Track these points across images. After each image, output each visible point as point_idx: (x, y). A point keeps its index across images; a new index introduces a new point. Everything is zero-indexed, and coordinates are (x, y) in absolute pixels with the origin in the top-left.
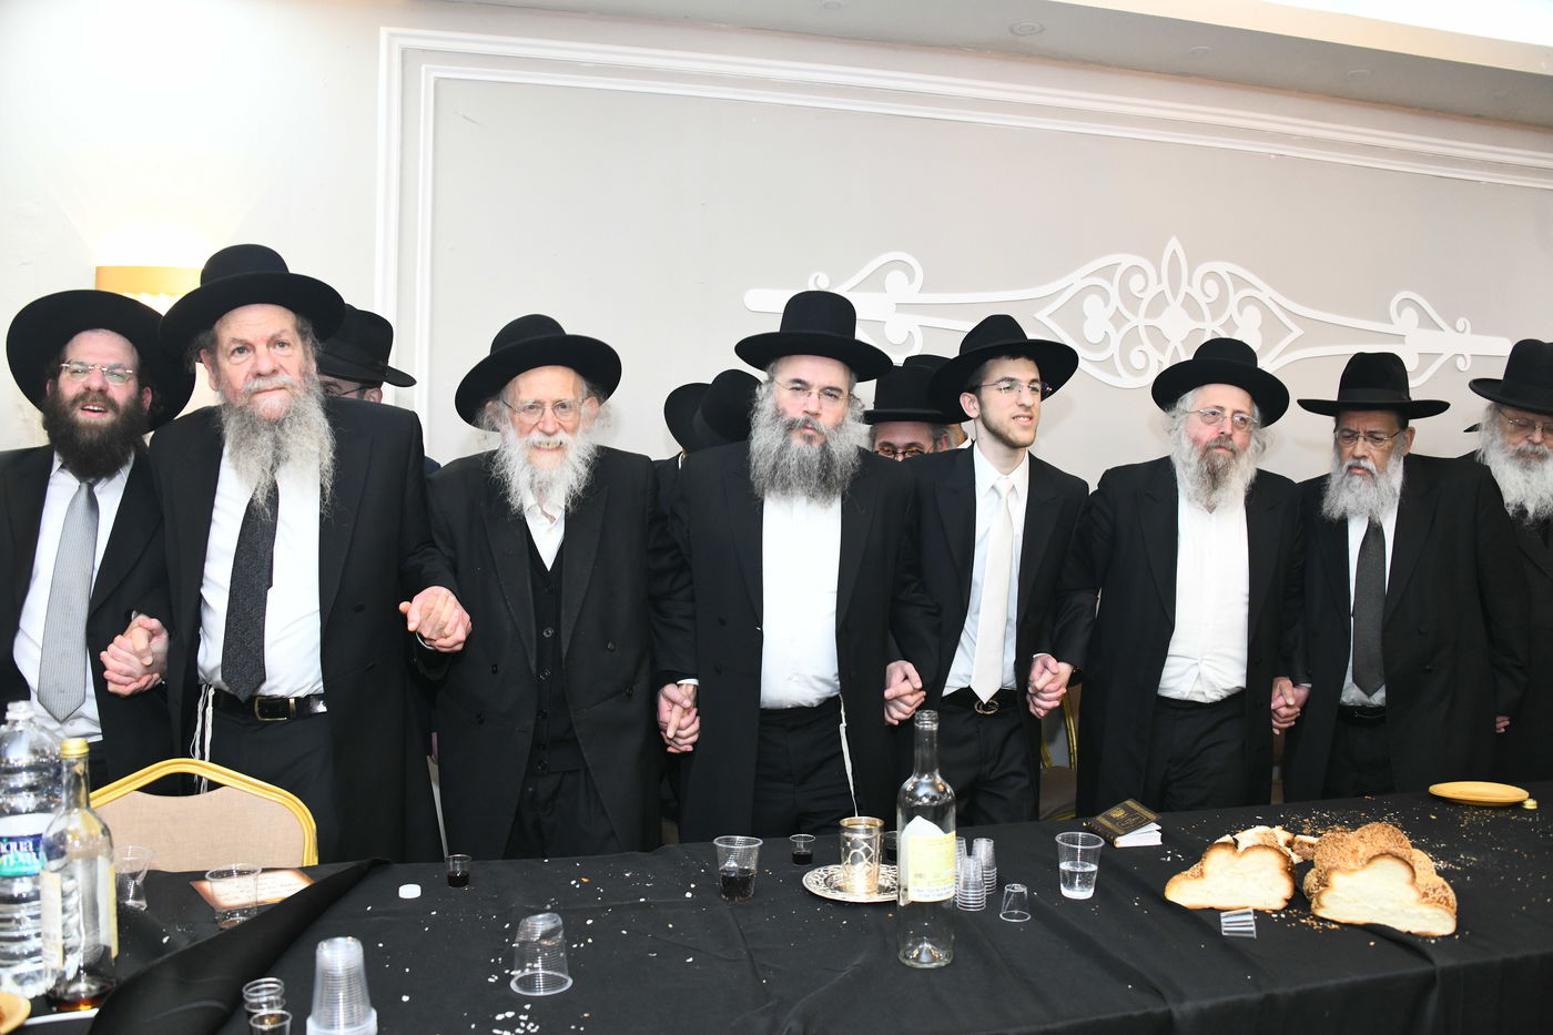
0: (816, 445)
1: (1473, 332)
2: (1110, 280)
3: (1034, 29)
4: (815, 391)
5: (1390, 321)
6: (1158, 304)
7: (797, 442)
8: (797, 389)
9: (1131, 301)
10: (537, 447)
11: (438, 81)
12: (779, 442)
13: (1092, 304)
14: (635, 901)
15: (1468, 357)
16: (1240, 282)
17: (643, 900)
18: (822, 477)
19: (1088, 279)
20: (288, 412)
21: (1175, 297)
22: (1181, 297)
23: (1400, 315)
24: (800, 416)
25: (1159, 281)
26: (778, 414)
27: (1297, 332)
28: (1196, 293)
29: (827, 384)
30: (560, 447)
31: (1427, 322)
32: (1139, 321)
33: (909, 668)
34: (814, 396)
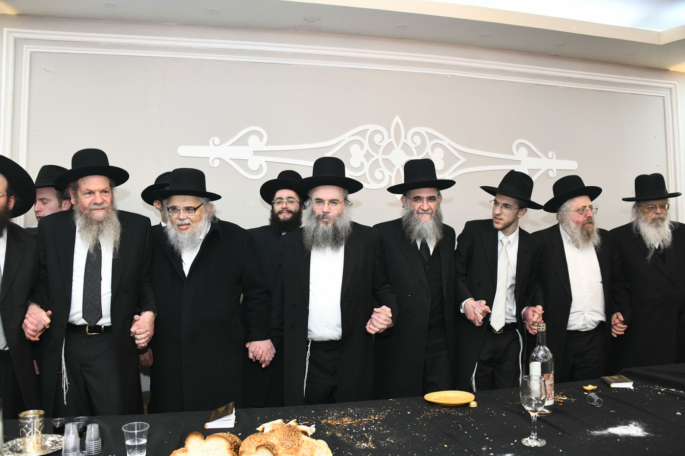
0: (330, 225)
1: (557, 158)
2: (364, 137)
3: (316, 18)
4: (326, 202)
5: (513, 154)
6: (389, 148)
8: (319, 202)
9: (375, 147)
11: (32, 53)
13: (355, 148)
15: (555, 171)
16: (432, 137)
18: (335, 238)
19: (353, 137)
20: (105, 218)
21: (398, 144)
22: (401, 144)
23: (517, 151)
24: (321, 213)
25: (390, 137)
26: (313, 212)
27: (463, 160)
28: (409, 142)
29: (331, 199)
31: (532, 154)
32: (380, 156)
34: (326, 204)
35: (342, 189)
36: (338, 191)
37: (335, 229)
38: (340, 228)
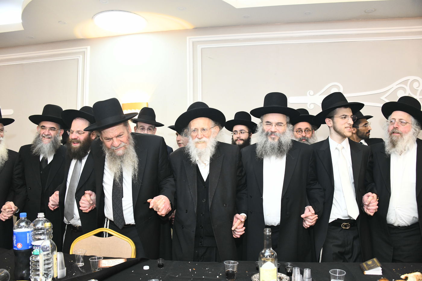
0: (276, 140)
2: (406, 85)
3: (372, 10)
4: (274, 125)
7: (270, 140)
8: (269, 124)
10: (197, 143)
11: (202, 49)
12: (265, 139)
14: (202, 277)
17: (203, 277)
18: (279, 149)
19: (398, 85)
26: (263, 131)
29: (278, 122)
30: (204, 142)
32: (418, 97)
33: (310, 207)
34: (274, 126)
35: (285, 116)
36: (282, 117)
37: (280, 143)
38: (283, 142)
